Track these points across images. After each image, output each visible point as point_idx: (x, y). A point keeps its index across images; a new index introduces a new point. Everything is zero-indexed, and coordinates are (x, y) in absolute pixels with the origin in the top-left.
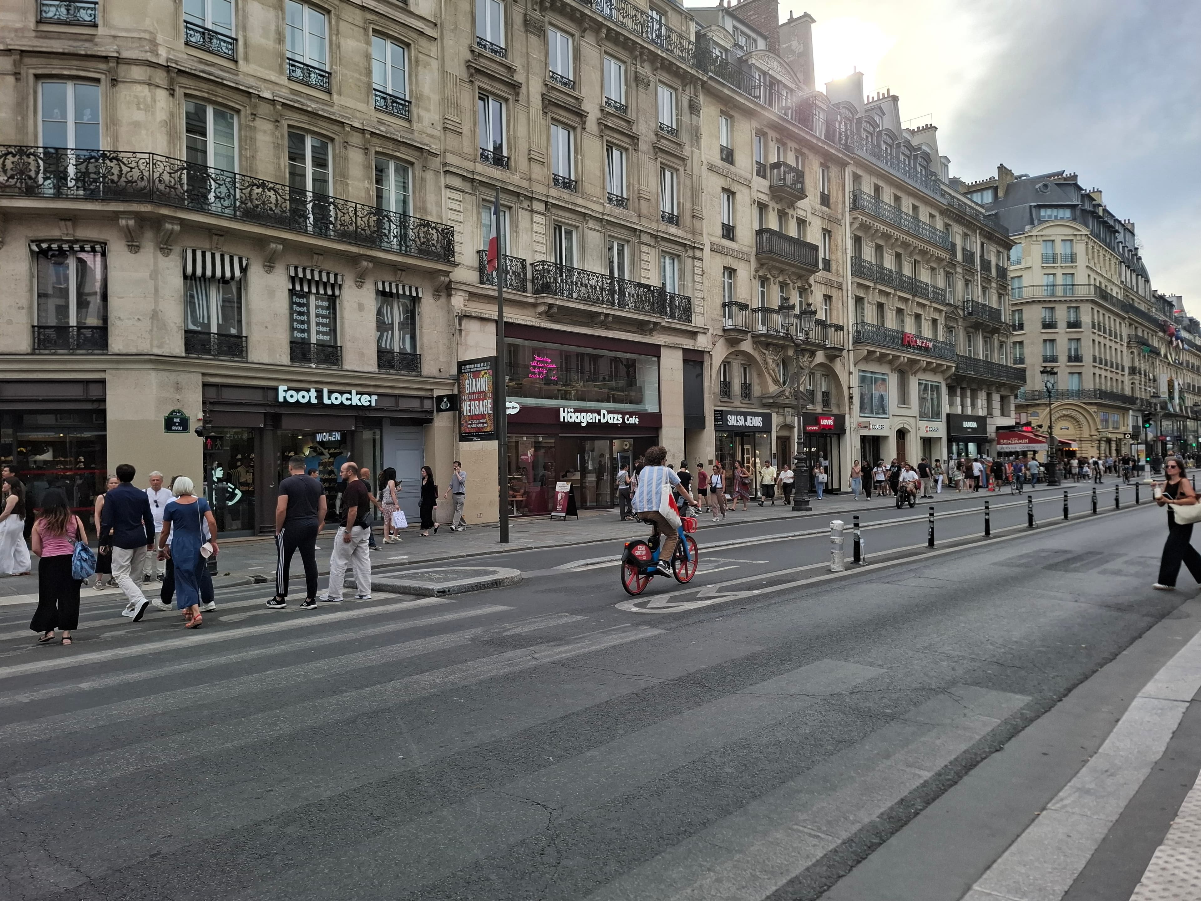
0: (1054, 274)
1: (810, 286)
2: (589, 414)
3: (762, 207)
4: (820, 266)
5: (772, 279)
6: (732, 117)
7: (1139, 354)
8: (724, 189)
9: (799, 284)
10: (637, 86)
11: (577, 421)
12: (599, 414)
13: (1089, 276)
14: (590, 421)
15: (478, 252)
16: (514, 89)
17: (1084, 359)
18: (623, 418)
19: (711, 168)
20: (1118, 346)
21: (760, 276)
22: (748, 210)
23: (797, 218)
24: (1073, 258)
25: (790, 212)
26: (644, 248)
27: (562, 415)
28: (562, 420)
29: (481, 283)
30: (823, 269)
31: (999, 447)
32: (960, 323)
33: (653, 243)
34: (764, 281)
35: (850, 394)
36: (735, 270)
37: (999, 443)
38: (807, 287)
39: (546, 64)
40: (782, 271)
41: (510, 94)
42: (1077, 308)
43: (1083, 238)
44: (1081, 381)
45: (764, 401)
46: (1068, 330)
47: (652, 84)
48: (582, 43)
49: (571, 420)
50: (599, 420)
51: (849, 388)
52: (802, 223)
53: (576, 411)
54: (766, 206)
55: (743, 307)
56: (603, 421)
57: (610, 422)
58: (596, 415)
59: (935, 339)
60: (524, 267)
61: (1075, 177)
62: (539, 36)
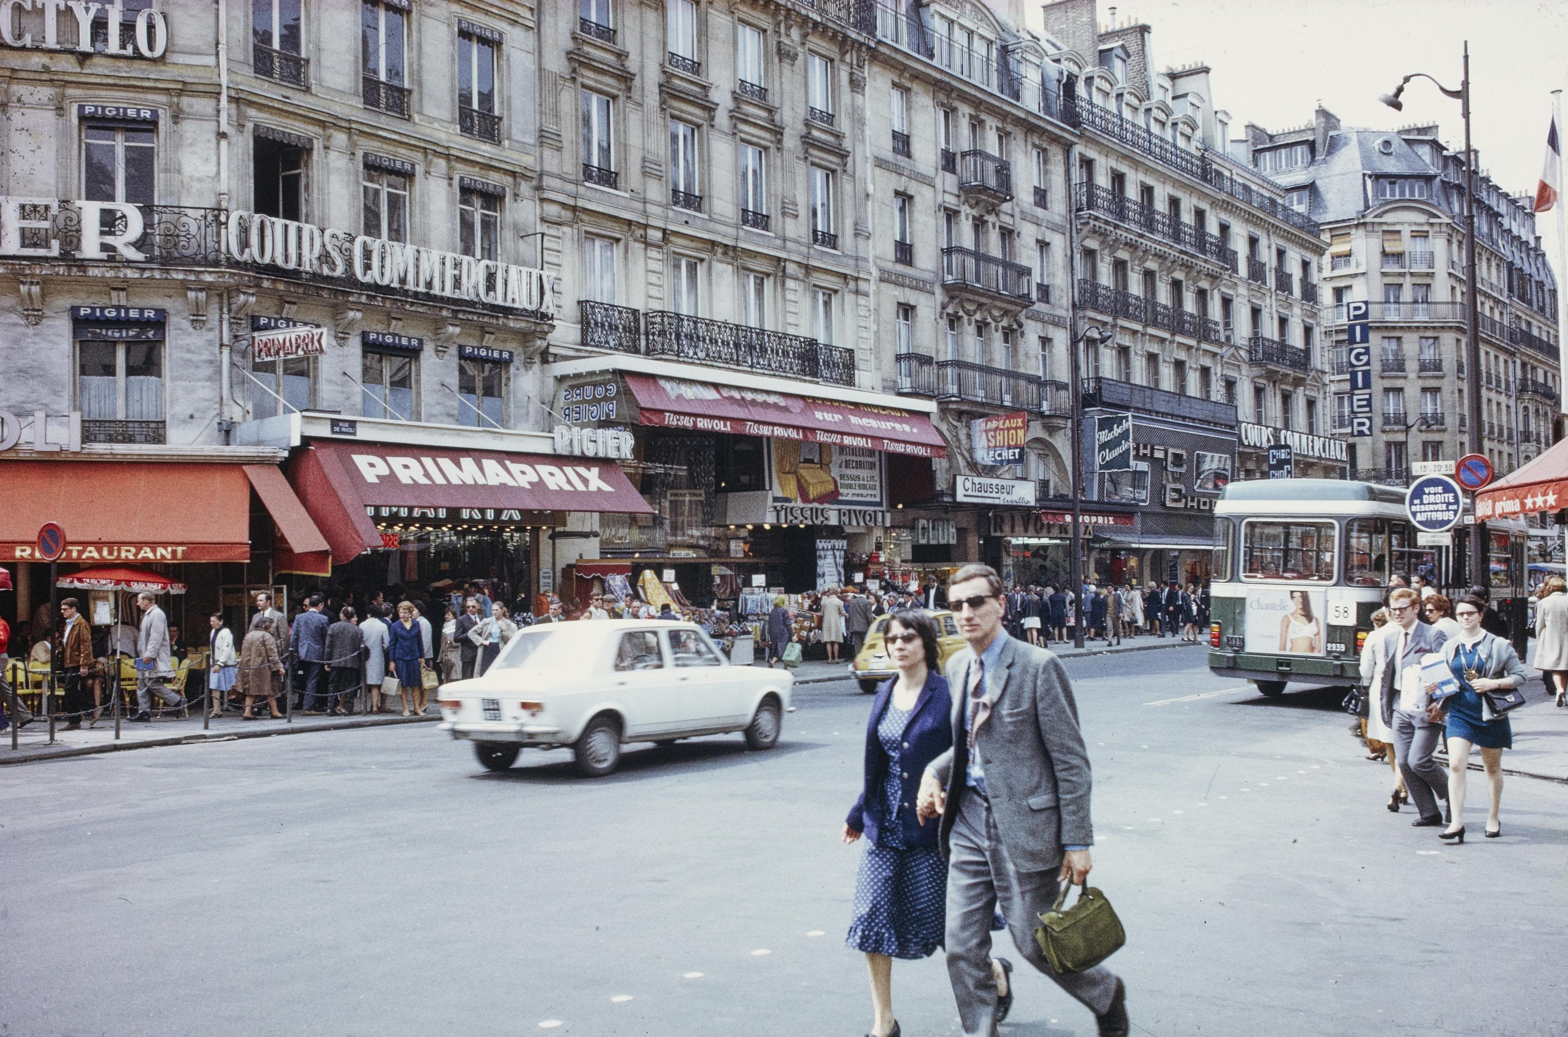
1: (1020, 325)
3: (951, 215)
4: (1034, 296)
5: (966, 318)
6: (908, 90)
7: (1537, 410)
8: (897, 193)
9: (1005, 323)
10: (780, 61)
13: (1453, 288)
15: (579, 302)
16: (626, 81)
19: (880, 163)
20: (1503, 399)
21: (948, 315)
22: (932, 221)
23: (1001, 227)
25: (991, 218)
26: (790, 284)
29: (583, 344)
30: (1039, 300)
32: (1244, 372)
33: (801, 276)
34: (953, 321)
36: (913, 308)
38: (1015, 326)
39: (665, 44)
40: (980, 306)
41: (619, 90)
43: (1444, 229)
47: (801, 57)
48: (710, 10)
52: (1007, 234)
54: (957, 213)
55: (926, 361)
59: (1206, 398)
60: (637, 320)
62: (657, 9)
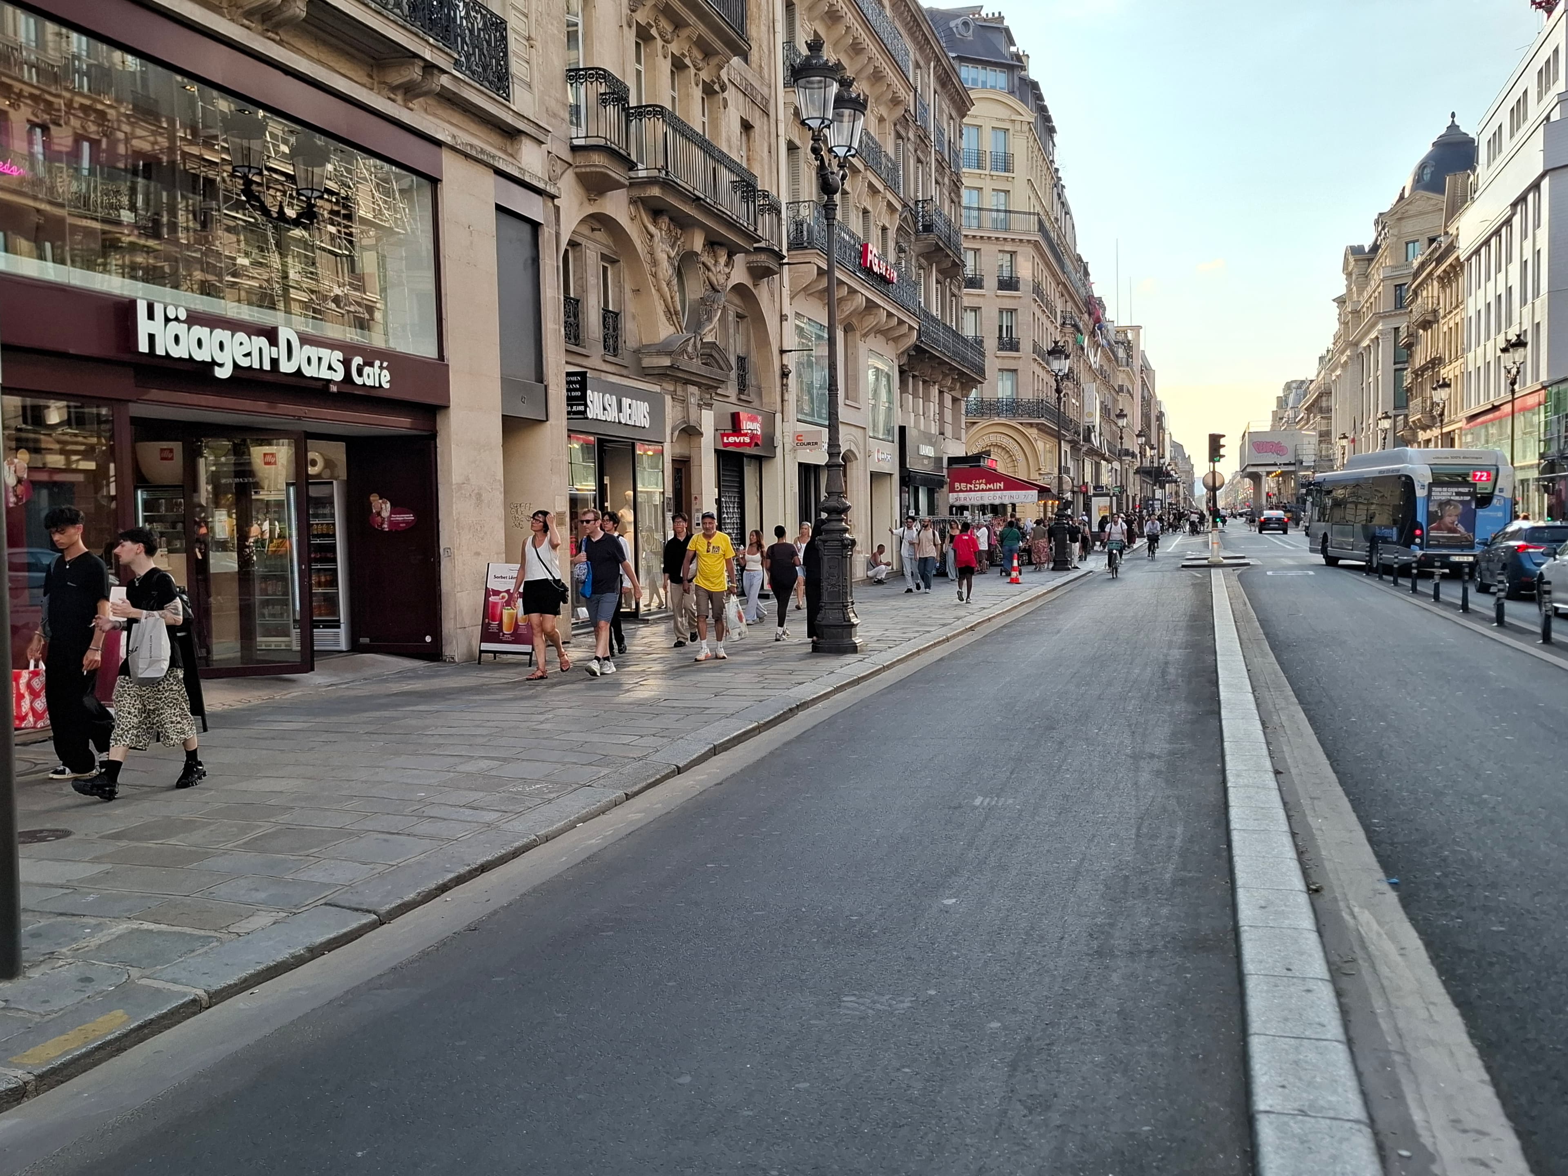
0: (980, 189)
2: (241, 336)
11: (201, 356)
12: (273, 341)
14: (244, 362)
17: (1021, 346)
18: (347, 363)
24: (1006, 164)
27: (144, 328)
28: (143, 347)
31: (952, 498)
35: (783, 366)
37: (952, 490)
42: (1013, 254)
44: (1016, 386)
45: (647, 362)
46: (1000, 292)
49: (177, 352)
50: (275, 362)
51: (782, 352)
53: (193, 319)
56: (286, 367)
57: (308, 372)
58: (263, 342)
61: (1001, 18)
